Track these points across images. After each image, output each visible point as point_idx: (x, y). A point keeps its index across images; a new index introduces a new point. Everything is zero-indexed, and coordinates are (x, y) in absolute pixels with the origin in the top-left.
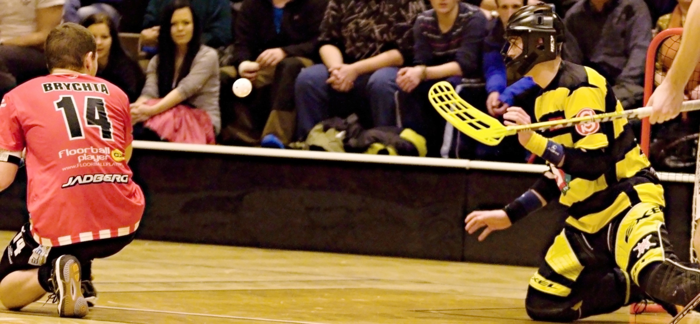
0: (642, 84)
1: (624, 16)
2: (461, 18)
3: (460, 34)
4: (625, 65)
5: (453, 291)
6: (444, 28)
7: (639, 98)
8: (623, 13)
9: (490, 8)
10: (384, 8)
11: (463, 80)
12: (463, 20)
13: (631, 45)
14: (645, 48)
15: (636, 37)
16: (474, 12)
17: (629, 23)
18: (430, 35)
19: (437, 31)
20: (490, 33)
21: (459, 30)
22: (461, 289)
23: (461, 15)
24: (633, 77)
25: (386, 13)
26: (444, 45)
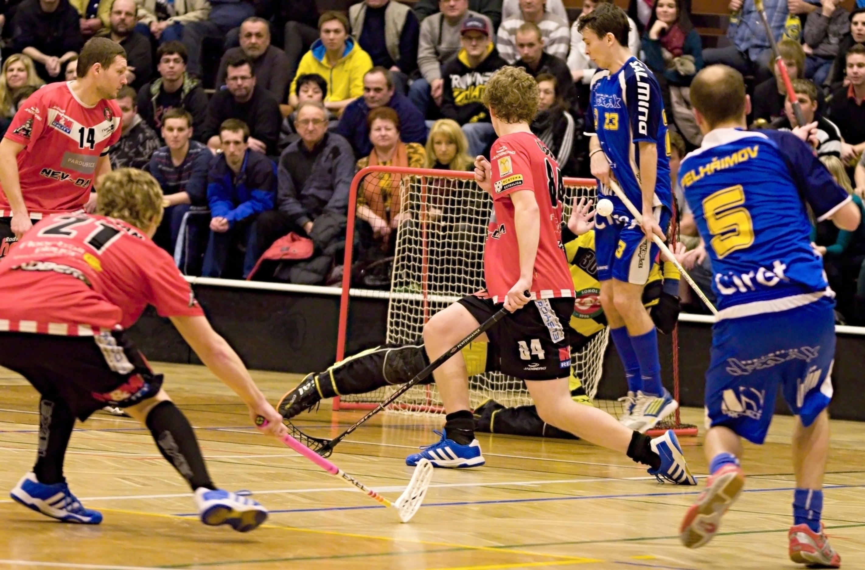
0: (346, 214)
1: (331, 156)
2: (192, 154)
3: (190, 168)
4: (331, 197)
5: (180, 389)
6: (177, 163)
7: (343, 225)
8: (331, 152)
9: (217, 147)
10: (125, 145)
11: (191, 207)
12: (193, 156)
13: (337, 180)
14: (349, 183)
15: (341, 174)
16: (203, 150)
17: (336, 161)
18: (164, 168)
19: (170, 165)
20: (214, 167)
21: (189, 164)
22: (187, 388)
23: (191, 151)
24: (338, 208)
25: (126, 150)
26: (176, 176)
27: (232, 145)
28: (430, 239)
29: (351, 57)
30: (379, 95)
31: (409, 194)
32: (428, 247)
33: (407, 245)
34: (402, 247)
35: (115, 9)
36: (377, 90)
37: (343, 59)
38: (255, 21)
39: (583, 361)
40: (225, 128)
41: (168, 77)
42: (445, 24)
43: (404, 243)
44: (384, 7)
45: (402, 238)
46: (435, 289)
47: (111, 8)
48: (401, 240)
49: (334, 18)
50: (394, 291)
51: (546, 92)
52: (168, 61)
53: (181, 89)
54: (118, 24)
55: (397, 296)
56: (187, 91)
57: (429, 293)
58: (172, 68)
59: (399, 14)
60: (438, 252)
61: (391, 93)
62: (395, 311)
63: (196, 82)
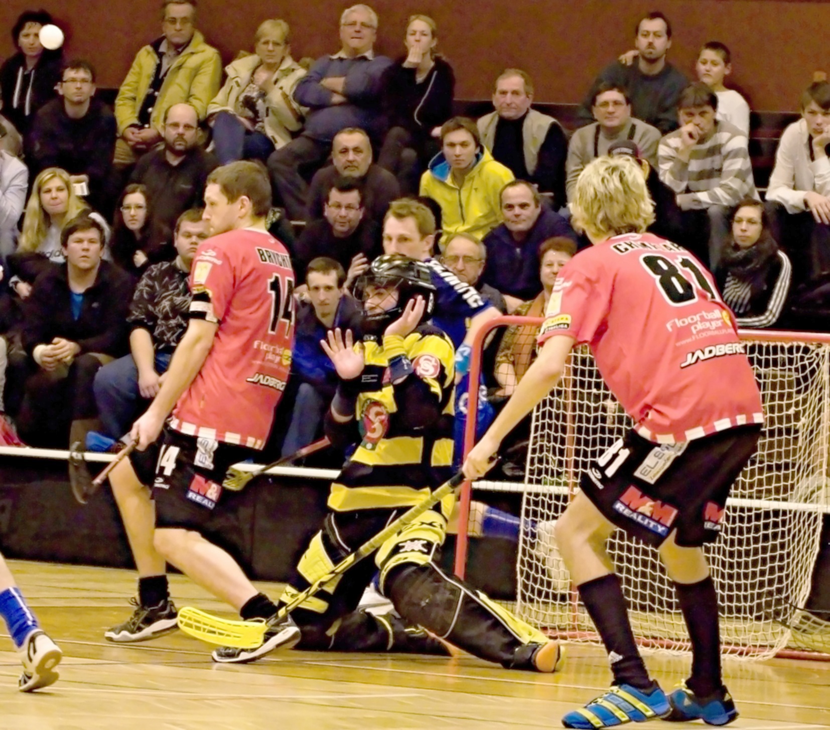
27: (322, 291)
28: (578, 413)
30: (525, 213)
32: (574, 423)
33: (547, 420)
34: (541, 421)
35: (169, 121)
36: (523, 206)
38: (351, 132)
39: (785, 573)
40: (313, 269)
42: (601, 137)
43: (544, 417)
44: (523, 118)
47: (165, 119)
48: (540, 413)
49: (459, 127)
50: (531, 481)
51: (751, 221)
54: (175, 141)
55: (535, 488)
59: (540, 127)
60: (587, 429)
62: (532, 507)
63: (279, 212)
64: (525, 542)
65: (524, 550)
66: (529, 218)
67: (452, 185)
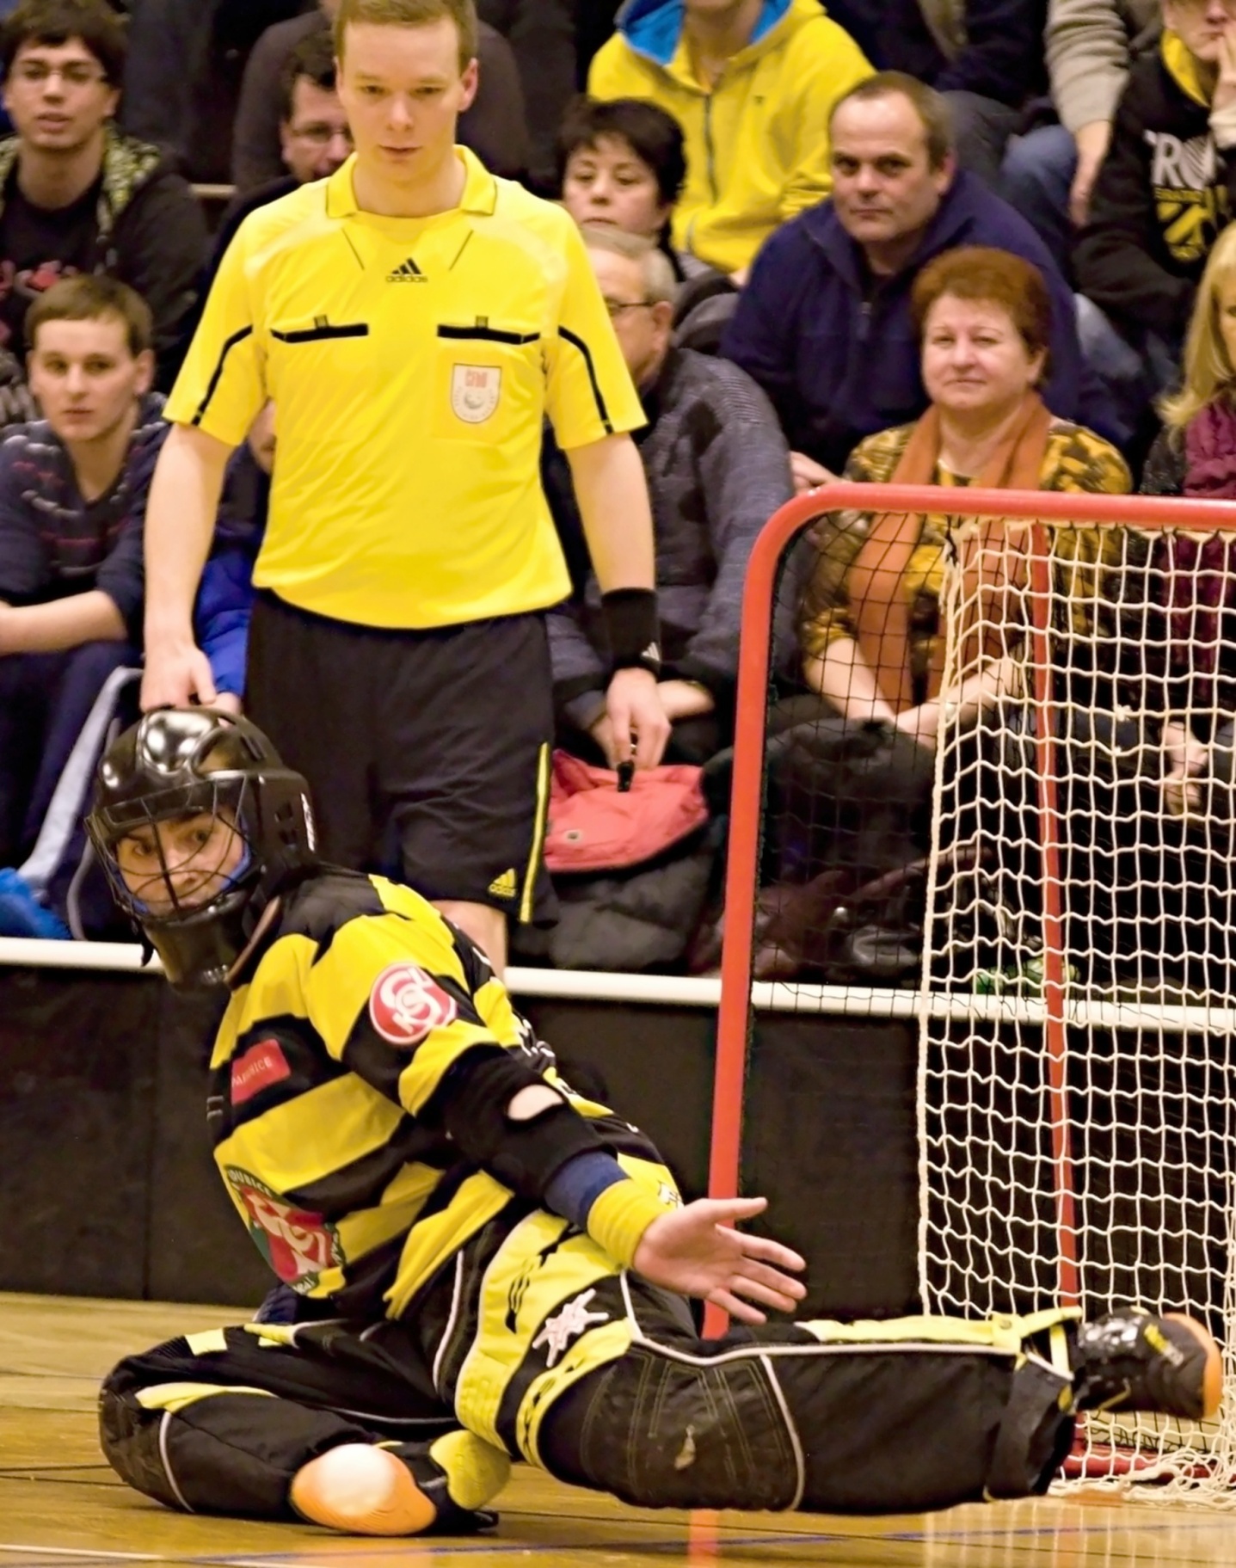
1: (685, 445)
8: (684, 432)
18: (45, 504)
19: (69, 493)
26: (86, 542)
28: (1071, 776)
29: (781, 45)
30: (893, 187)
31: (978, 595)
32: (1062, 808)
36: (888, 164)
37: (749, 52)
41: (42, 138)
43: (967, 793)
45: (958, 775)
46: (1102, 976)
48: (955, 784)
52: (39, 71)
53: (97, 190)
55: (949, 1008)
56: (120, 196)
57: (1078, 995)
58: (53, 100)
60: (1103, 826)
61: (942, 182)
62: (946, 1072)
63: (154, 154)
64: (935, 1180)
65: (935, 1205)
66: (903, 205)
67: (689, 82)
